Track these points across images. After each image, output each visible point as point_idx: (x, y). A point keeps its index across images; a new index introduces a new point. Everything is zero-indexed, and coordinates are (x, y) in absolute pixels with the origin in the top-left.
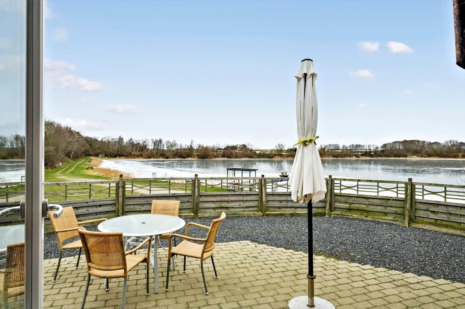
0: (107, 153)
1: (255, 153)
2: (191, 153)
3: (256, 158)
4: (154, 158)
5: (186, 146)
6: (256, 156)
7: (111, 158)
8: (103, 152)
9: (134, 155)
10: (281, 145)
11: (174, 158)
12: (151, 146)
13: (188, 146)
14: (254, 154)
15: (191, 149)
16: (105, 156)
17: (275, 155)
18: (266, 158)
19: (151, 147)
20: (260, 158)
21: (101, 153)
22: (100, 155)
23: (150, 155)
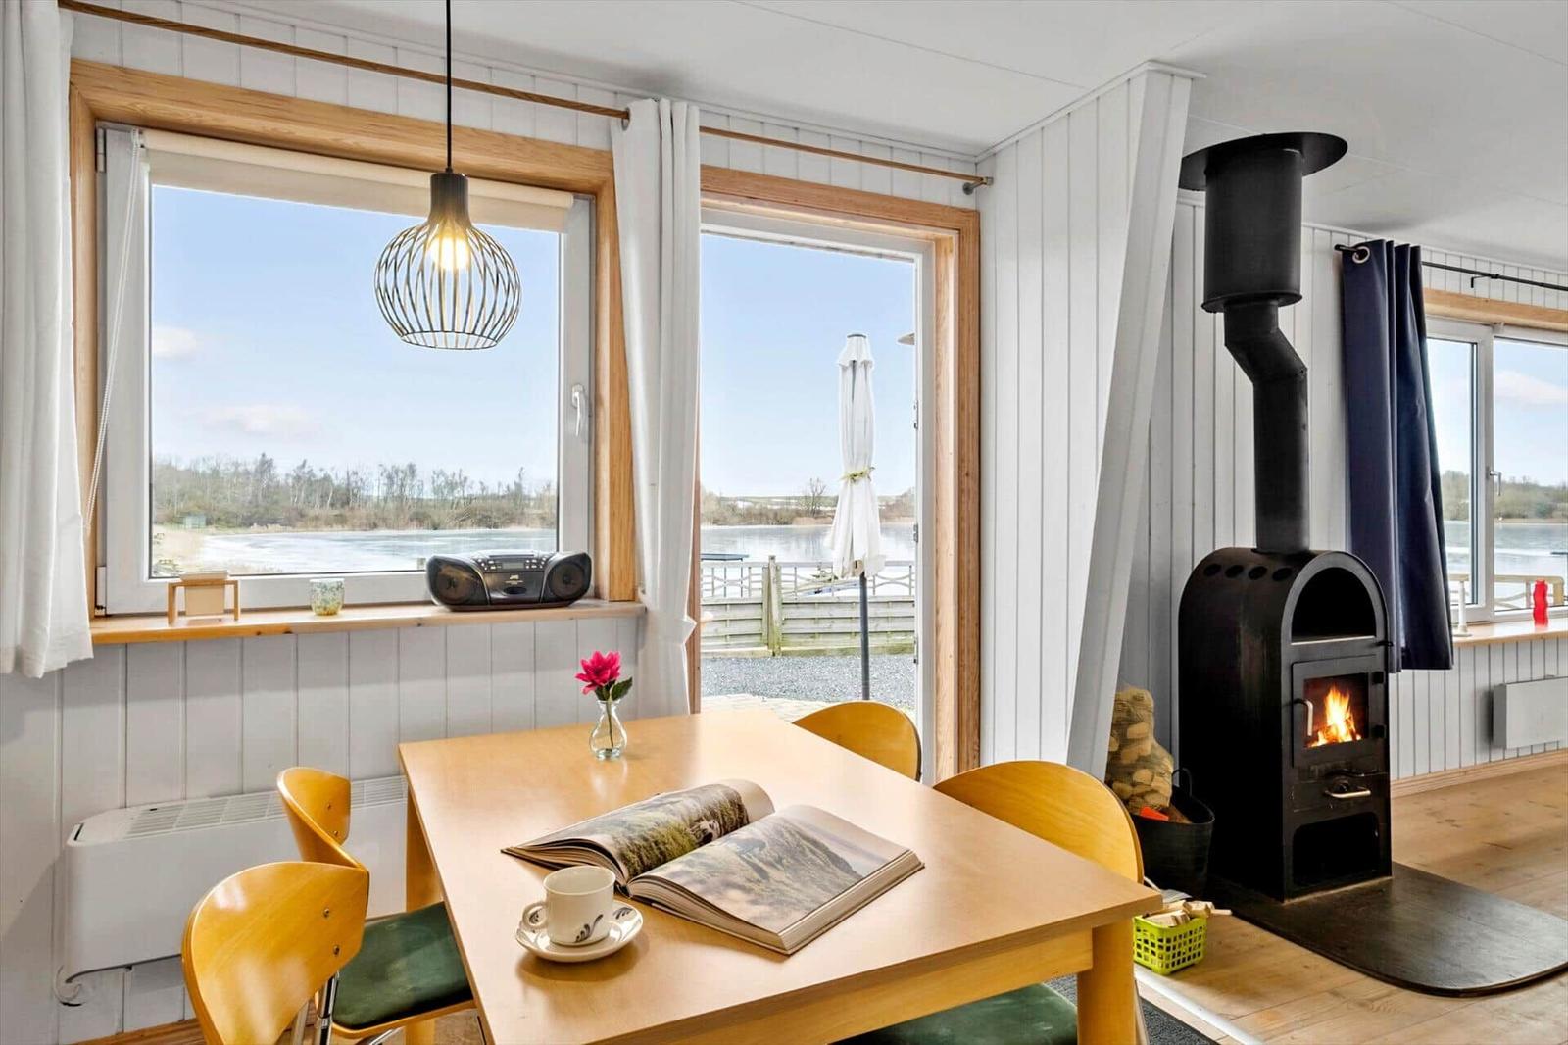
0: (215, 515)
1: (734, 508)
2: (520, 511)
3: (739, 524)
4: (389, 527)
5: (499, 485)
6: (736, 519)
7: (231, 531)
8: (199, 507)
9: (317, 518)
10: (818, 481)
11: (460, 527)
12: (376, 488)
13: (508, 487)
14: (730, 512)
15: (517, 496)
16: (208, 523)
17: (798, 513)
18: (768, 524)
19: (376, 490)
20: (750, 524)
21: (189, 514)
22: (189, 520)
23: (373, 519)
